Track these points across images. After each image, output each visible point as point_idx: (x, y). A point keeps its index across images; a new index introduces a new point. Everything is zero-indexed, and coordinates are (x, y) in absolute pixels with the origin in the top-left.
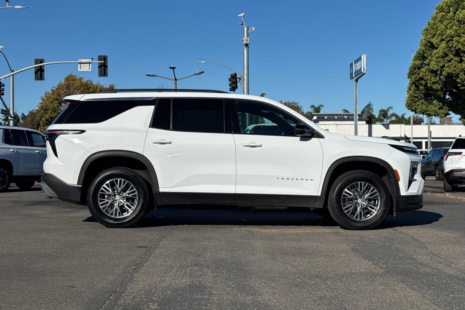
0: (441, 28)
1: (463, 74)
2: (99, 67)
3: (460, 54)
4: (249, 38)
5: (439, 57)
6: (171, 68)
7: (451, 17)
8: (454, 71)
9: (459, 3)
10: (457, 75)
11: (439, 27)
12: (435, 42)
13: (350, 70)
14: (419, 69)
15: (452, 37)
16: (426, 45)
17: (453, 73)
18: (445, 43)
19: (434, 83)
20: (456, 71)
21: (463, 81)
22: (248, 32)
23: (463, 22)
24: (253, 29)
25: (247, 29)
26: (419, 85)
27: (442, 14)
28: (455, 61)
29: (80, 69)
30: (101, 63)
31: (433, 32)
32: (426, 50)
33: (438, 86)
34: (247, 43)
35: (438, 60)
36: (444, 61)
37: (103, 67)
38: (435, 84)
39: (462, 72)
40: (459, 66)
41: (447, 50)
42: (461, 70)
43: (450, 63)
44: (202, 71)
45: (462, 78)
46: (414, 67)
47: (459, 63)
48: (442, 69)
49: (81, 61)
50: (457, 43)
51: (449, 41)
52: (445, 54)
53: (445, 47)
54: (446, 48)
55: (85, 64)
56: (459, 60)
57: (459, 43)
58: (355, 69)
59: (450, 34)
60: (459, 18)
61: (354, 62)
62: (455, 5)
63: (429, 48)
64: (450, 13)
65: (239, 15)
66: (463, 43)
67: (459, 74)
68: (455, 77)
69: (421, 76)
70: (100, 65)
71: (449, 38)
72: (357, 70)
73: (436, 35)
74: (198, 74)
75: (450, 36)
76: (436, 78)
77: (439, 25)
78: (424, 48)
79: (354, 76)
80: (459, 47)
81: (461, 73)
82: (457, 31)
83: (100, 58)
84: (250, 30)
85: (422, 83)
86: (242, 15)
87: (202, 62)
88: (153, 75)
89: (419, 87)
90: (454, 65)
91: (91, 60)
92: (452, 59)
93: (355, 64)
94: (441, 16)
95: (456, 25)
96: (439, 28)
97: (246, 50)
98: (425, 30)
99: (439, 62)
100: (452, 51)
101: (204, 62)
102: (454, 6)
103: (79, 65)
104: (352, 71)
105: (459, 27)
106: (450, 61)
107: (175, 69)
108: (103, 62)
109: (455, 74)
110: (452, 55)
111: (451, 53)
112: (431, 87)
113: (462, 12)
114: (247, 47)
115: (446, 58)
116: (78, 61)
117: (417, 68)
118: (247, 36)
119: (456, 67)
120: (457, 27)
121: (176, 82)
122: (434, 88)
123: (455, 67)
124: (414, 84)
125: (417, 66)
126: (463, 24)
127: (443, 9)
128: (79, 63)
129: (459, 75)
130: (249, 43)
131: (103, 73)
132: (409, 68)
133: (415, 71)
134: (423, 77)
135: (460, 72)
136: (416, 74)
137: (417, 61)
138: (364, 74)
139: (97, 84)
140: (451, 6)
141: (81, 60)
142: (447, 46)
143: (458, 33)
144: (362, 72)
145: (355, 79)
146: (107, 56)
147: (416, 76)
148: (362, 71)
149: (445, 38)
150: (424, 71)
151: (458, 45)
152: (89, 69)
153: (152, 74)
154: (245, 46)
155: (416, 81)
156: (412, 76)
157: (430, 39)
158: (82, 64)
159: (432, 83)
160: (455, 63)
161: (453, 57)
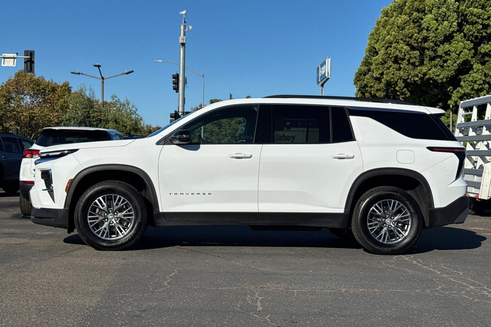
0: (383, 33)
1: (401, 81)
2: (25, 63)
3: (399, 61)
4: (185, 37)
5: (379, 64)
6: (95, 66)
7: (393, 22)
8: (392, 78)
9: (402, 7)
10: (395, 83)
11: (381, 32)
12: (378, 48)
13: (317, 75)
14: (365, 75)
15: (391, 43)
16: (370, 50)
17: (391, 81)
18: (384, 49)
19: (378, 90)
20: (394, 78)
21: (401, 89)
22: (185, 31)
23: (402, 28)
24: (191, 27)
25: (183, 27)
26: (365, 91)
27: (385, 19)
28: (394, 68)
29: (4, 64)
30: (27, 58)
31: (376, 37)
32: (371, 56)
33: (381, 94)
34: (183, 42)
35: (377, 67)
36: (383, 68)
37: (29, 63)
38: (378, 92)
39: (401, 80)
40: (398, 74)
41: (386, 57)
42: (399, 78)
43: (388, 71)
44: (131, 70)
45: (400, 86)
46: (359, 73)
47: (398, 70)
48: (382, 76)
49: (5, 56)
50: (396, 49)
51: (387, 48)
52: (384, 61)
53: (383, 54)
54: (385, 54)
55: (9, 59)
56: (398, 67)
57: (397, 50)
58: (321, 73)
59: (389, 40)
60: (398, 23)
61: (320, 66)
62: (399, 10)
63: (374, 54)
64: (392, 18)
65: (181, 13)
66: (400, 49)
67: (397, 81)
68: (393, 84)
69: (365, 82)
70: (26, 61)
71: (387, 44)
72: (323, 75)
73: (380, 41)
74: (127, 73)
75: (389, 42)
76: (379, 85)
77: (382, 30)
78: (368, 54)
79: (320, 81)
80: (397, 54)
81: (399, 81)
82: (396, 37)
83: (26, 53)
84: (187, 29)
85: (367, 90)
86: (184, 12)
87: (158, 61)
88: (78, 73)
89: (365, 93)
90: (392, 73)
91: (15, 55)
92: (391, 66)
93: (321, 68)
94: (384, 21)
95: (396, 31)
96: (381, 34)
97: (183, 50)
98: (371, 35)
99: (379, 69)
100: (391, 58)
101: (161, 61)
102: (397, 11)
103: (3, 59)
104: (318, 75)
105: (398, 33)
106: (388, 68)
107: (100, 68)
108: (29, 57)
109: (393, 82)
110: (391, 61)
111: (390, 59)
112: (375, 95)
113: (401, 17)
114: (183, 47)
115: (386, 65)
116: (2, 55)
117: (363, 74)
118: (184, 34)
119: (395, 74)
120: (397, 34)
121: (103, 81)
122: (377, 96)
123: (393, 74)
124: (360, 91)
125: (363, 72)
126: (402, 30)
127: (388, 13)
128: (3, 58)
129: (398, 83)
130: (185, 42)
131: (29, 69)
132: (355, 74)
133: (361, 78)
134: (367, 84)
135: (398, 79)
136: (362, 81)
137: (364, 67)
138: (328, 79)
139: (50, 81)
140: (395, 11)
141: (5, 54)
142: (386, 52)
143: (397, 39)
144: (326, 77)
145: (321, 83)
146: (34, 51)
147: (361, 83)
148: (326, 75)
149: (384, 44)
150: (368, 77)
151: (396, 52)
152: (14, 64)
153: (78, 71)
154: (181, 45)
155: (361, 87)
156: (358, 82)
157: (374, 44)
158: (5, 59)
159: (375, 90)
160: (393, 70)
161: (392, 64)
